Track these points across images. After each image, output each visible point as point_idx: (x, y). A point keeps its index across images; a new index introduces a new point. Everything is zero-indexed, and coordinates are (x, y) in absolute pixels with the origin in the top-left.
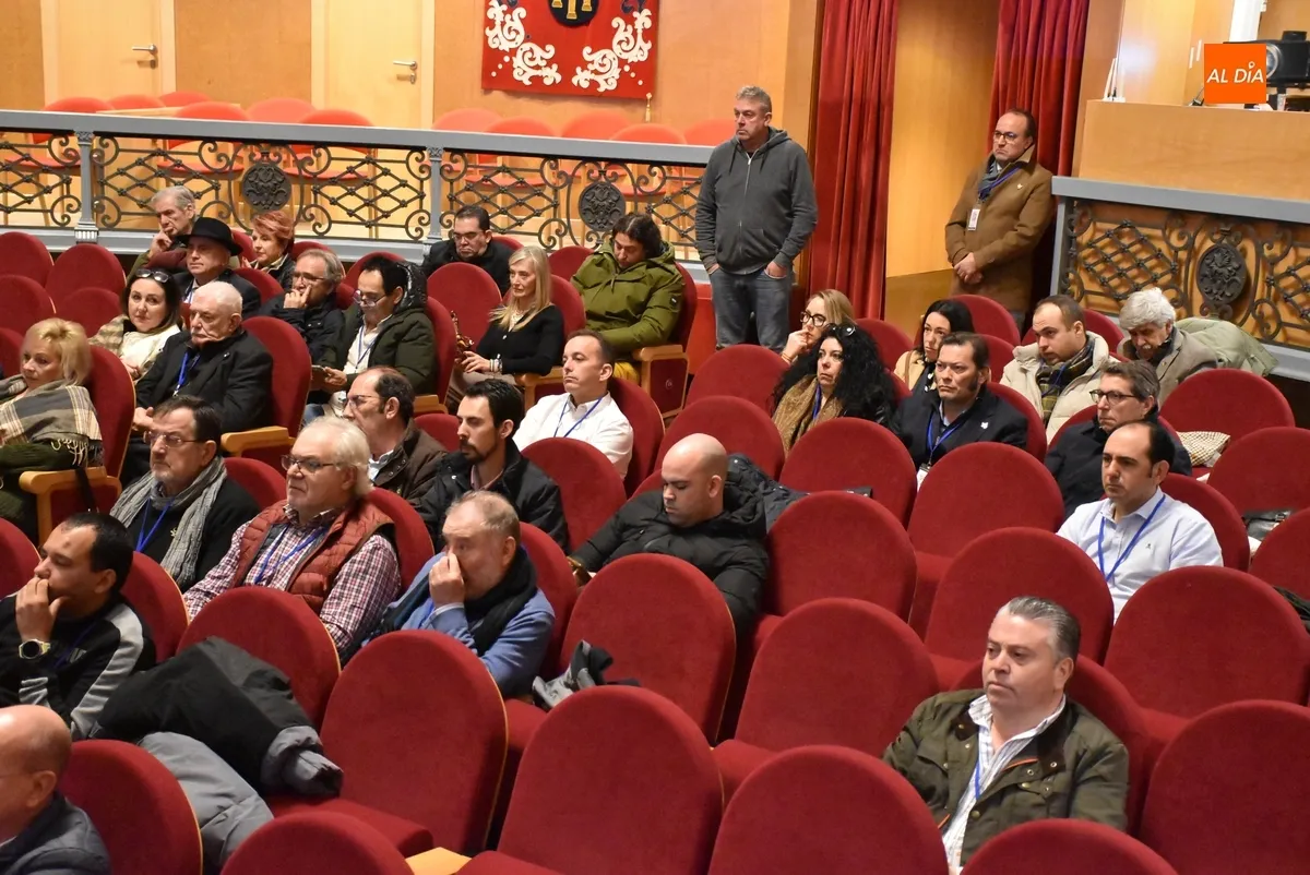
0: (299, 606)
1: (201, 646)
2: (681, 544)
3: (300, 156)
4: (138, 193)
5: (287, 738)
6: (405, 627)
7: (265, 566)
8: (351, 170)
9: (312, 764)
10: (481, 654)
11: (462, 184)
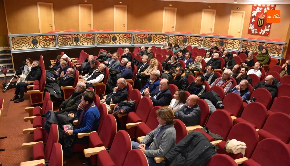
0: (222, 88)
1: (211, 91)
2: (266, 87)
3: (226, 40)
4: (208, 43)
5: (219, 102)
6: (233, 92)
7: (218, 84)
8: (231, 42)
9: (221, 105)
10: (241, 96)
11: (244, 44)
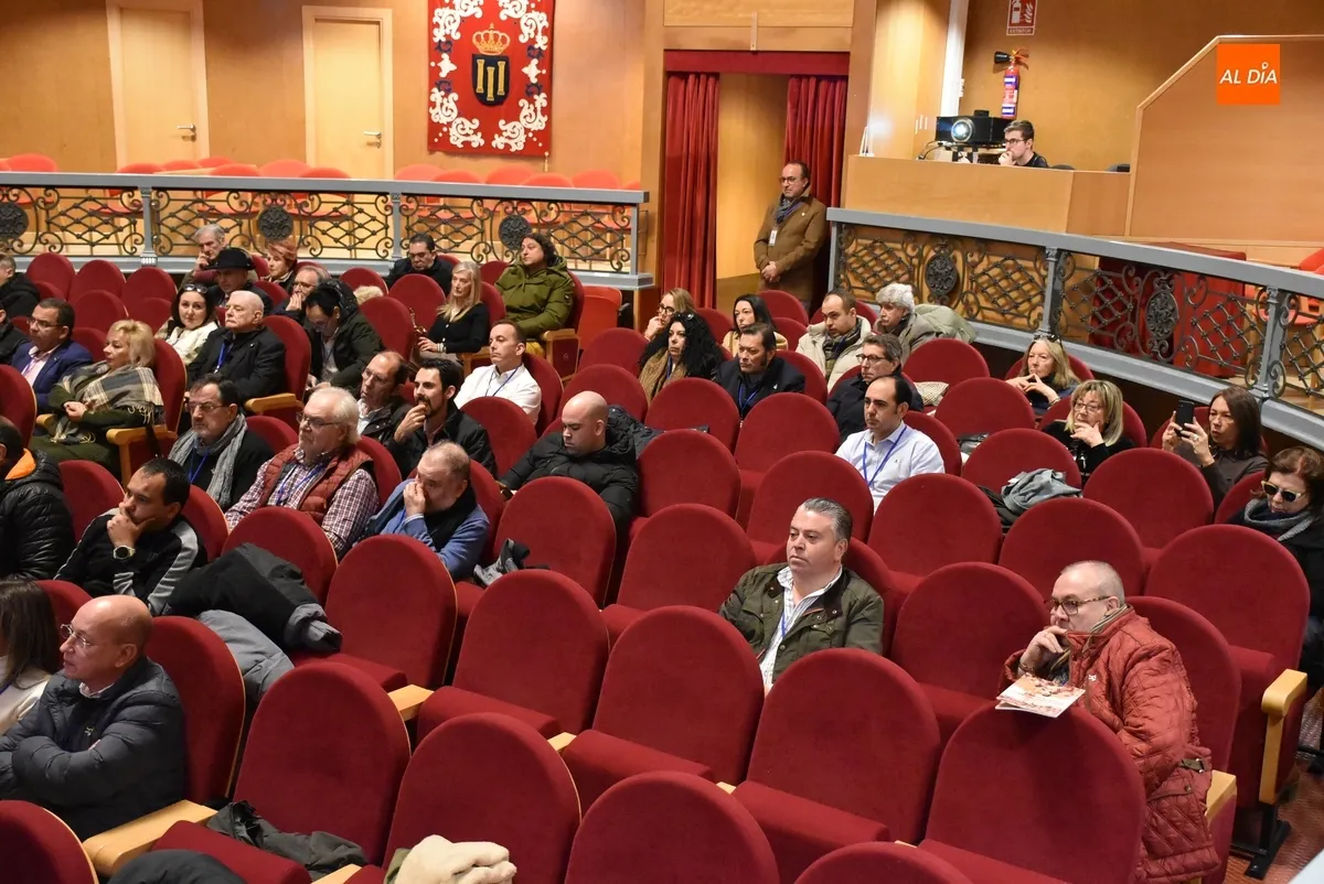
0: (306, 520)
1: (238, 549)
2: (576, 469)
3: (299, 201)
4: (185, 230)
5: (302, 612)
6: (383, 533)
7: (282, 492)
8: (336, 210)
9: (319, 630)
10: (438, 550)
11: (416, 218)
